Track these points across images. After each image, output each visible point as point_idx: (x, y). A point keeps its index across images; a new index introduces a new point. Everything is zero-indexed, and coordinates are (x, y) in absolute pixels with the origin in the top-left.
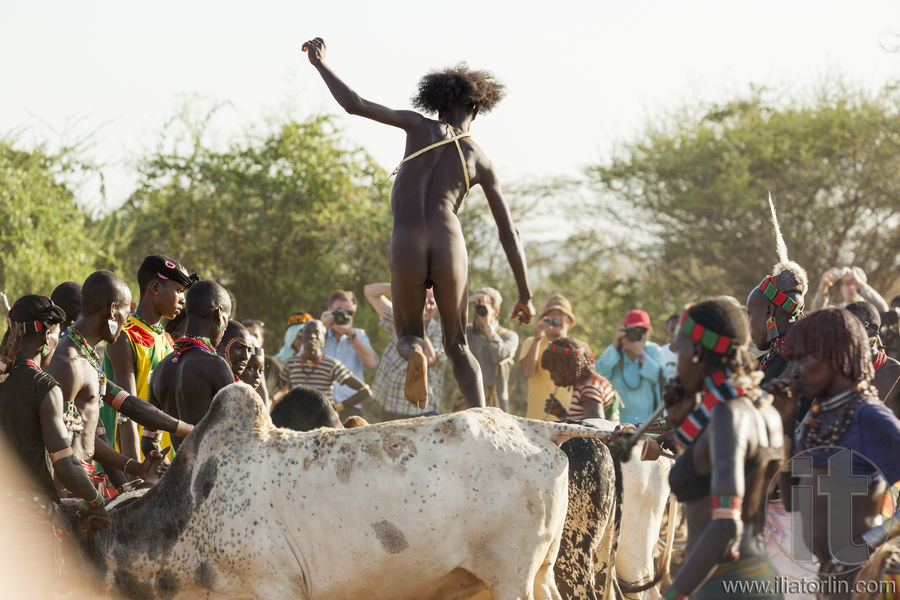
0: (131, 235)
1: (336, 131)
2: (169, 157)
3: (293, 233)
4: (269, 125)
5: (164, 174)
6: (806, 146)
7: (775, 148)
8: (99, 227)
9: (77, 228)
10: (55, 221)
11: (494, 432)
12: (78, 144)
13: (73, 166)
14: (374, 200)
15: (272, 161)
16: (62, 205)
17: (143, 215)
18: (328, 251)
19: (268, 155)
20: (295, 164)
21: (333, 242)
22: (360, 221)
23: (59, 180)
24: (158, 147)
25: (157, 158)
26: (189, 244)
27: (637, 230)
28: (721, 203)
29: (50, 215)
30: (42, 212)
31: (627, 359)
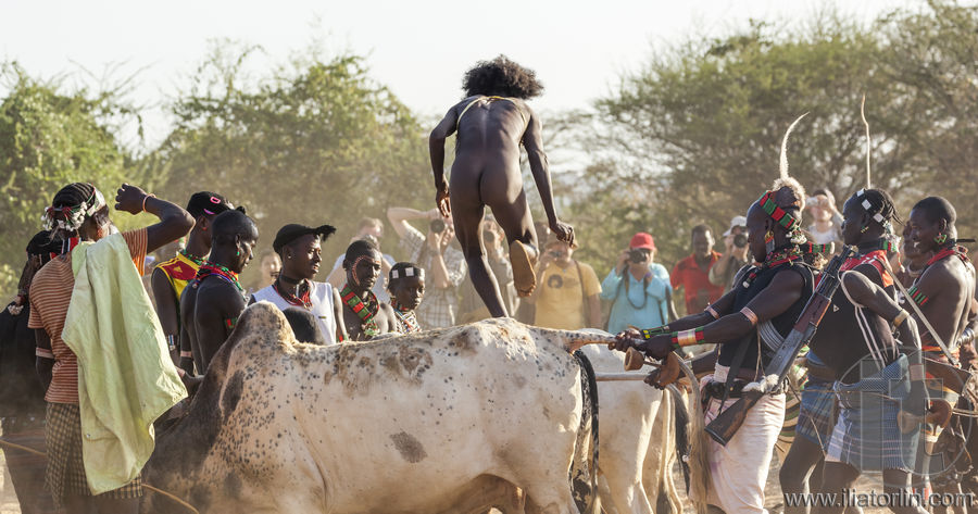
0: (169, 173)
1: (360, 72)
2: (203, 99)
3: (322, 168)
4: (297, 68)
5: (198, 116)
6: (803, 77)
7: (774, 78)
8: (137, 166)
9: (117, 168)
10: (96, 162)
11: (506, 344)
12: (117, 89)
13: (112, 110)
14: (397, 136)
15: (300, 102)
16: (102, 147)
17: (180, 154)
18: (354, 185)
19: (297, 96)
20: (322, 104)
21: (360, 177)
22: (384, 156)
23: (100, 122)
24: (192, 91)
25: (192, 101)
26: (223, 181)
27: (646, 159)
28: (723, 132)
29: (92, 157)
30: (83, 153)
31: (632, 279)
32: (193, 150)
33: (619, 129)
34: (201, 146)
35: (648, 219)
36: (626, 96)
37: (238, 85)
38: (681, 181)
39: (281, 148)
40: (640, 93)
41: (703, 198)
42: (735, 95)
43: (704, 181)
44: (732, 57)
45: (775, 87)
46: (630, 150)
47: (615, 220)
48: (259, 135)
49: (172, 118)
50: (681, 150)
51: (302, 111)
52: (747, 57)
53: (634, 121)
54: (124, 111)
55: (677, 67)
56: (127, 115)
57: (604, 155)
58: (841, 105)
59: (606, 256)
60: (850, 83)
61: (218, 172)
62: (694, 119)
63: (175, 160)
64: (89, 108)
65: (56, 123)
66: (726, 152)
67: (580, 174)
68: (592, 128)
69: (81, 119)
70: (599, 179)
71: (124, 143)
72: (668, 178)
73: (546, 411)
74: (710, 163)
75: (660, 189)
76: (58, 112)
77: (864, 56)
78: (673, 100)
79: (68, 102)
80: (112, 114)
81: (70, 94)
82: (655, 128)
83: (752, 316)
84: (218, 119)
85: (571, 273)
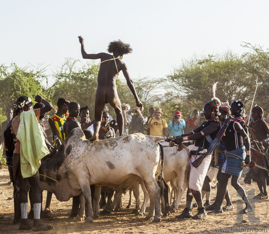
0: (54, 93)
2: (64, 74)
4: (89, 66)
5: (62, 78)
8: (46, 91)
9: (41, 92)
10: (35, 90)
12: (41, 71)
15: (89, 75)
16: (37, 86)
17: (57, 88)
19: (88, 73)
20: (95, 75)
23: (36, 79)
25: (61, 74)
27: (180, 92)
29: (34, 88)
30: (31, 87)
31: (175, 123)
32: (61, 87)
33: (174, 83)
34: (63, 86)
35: (181, 107)
36: (176, 75)
37: (73, 70)
38: (190, 98)
39: (84, 87)
40: (179, 74)
42: (205, 75)
43: (196, 98)
44: (204, 65)
45: (215, 73)
46: (176, 89)
47: (172, 108)
48: (78, 83)
49: (55, 79)
50: (190, 89)
51: (90, 77)
52: (208, 65)
53: (177, 81)
54: (43, 77)
55: (189, 67)
56: (44, 77)
57: (170, 90)
58: (232, 78)
59: (169, 117)
60: (235, 72)
61: (67, 93)
62: (193, 81)
63: (56, 90)
64: (34, 76)
65: (25, 79)
66: (202, 90)
67: (163, 95)
68: (167, 83)
69: (32, 78)
70: (168, 97)
71: (42, 85)
72: (186, 97)
74: (197, 93)
75: (184, 100)
76: (25, 76)
77: (238, 65)
78: (188, 76)
79: (28, 74)
80: (40, 77)
81: (29, 72)
82: (183, 83)
83: (203, 133)
84: (67, 79)
85: (160, 122)
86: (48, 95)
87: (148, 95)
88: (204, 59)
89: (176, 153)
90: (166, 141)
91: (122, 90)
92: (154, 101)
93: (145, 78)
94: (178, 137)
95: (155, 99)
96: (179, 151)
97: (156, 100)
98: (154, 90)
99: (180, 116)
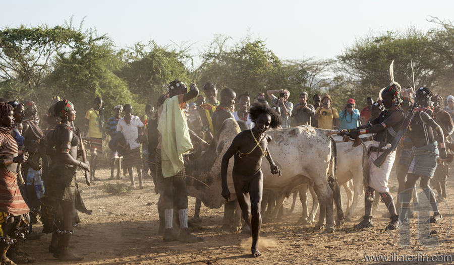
0: (201, 77)
1: (262, 46)
2: (212, 53)
3: (250, 76)
4: (243, 44)
5: (211, 59)
6: (404, 50)
7: (395, 50)
8: (191, 74)
9: (185, 75)
10: (178, 73)
11: (307, 133)
12: (185, 50)
13: (184, 56)
14: (274, 66)
15: (243, 55)
16: (180, 68)
18: (260, 82)
19: (242, 53)
20: (250, 55)
21: (262, 79)
22: (269, 72)
23: (179, 60)
24: (209, 51)
25: (209, 54)
27: (353, 75)
28: (378, 67)
29: (177, 71)
30: (174, 70)
31: (347, 113)
32: (209, 69)
33: (345, 65)
34: (211, 68)
35: (354, 94)
36: (347, 55)
37: (223, 49)
38: (364, 82)
39: (237, 70)
40: (352, 54)
41: (371, 88)
43: (372, 83)
44: (381, 43)
45: (395, 53)
46: (348, 72)
47: (343, 95)
48: (229, 65)
49: (202, 59)
50: (365, 73)
51: (244, 58)
52: (386, 43)
53: (350, 63)
54: (187, 57)
55: (364, 46)
57: (340, 73)
58: (416, 59)
59: (340, 106)
60: (419, 52)
61: (217, 77)
62: (369, 63)
63: (203, 72)
64: (176, 56)
65: (166, 60)
66: (379, 73)
67: (332, 80)
68: (336, 65)
69: (174, 59)
70: (338, 81)
71: (187, 67)
72: (360, 81)
73: (319, 155)
74: (374, 77)
75: (358, 85)
76: (166, 57)
77: (424, 44)
78: (363, 56)
79: (169, 53)
80: (183, 58)
81: (170, 51)
82: (356, 65)
83: (384, 125)
84: (217, 60)
85: (330, 111)
86: (193, 80)
87: (314, 80)
88: (382, 36)
89: (352, 149)
90: (338, 135)
91: (283, 74)
92: (321, 86)
93: (311, 59)
94: (353, 130)
95: (322, 84)
96: (355, 146)
97: (324, 85)
98: (321, 74)
99: (353, 105)
